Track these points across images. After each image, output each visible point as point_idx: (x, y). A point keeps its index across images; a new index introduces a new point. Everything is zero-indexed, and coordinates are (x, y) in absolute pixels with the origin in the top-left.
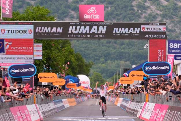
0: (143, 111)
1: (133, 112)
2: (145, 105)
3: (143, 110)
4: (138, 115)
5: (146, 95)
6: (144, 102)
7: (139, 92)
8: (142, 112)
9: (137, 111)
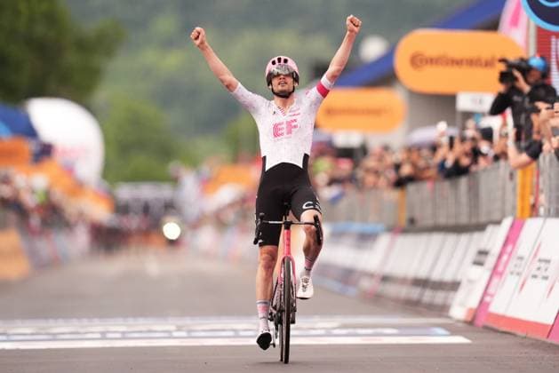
0: (501, 274)
1: (415, 293)
2: (511, 240)
3: (500, 268)
4: (462, 304)
5: (519, 174)
6: (498, 223)
7: (457, 171)
8: (495, 280)
9: (454, 286)
